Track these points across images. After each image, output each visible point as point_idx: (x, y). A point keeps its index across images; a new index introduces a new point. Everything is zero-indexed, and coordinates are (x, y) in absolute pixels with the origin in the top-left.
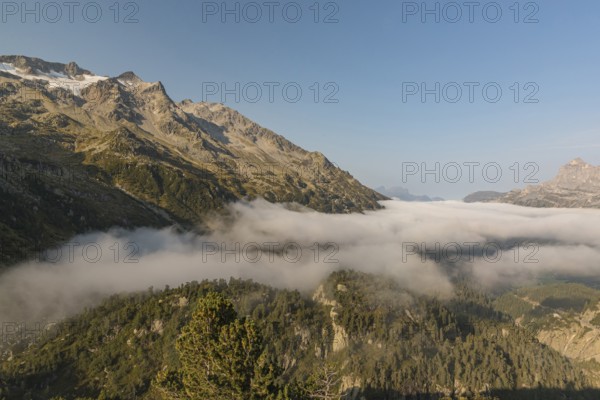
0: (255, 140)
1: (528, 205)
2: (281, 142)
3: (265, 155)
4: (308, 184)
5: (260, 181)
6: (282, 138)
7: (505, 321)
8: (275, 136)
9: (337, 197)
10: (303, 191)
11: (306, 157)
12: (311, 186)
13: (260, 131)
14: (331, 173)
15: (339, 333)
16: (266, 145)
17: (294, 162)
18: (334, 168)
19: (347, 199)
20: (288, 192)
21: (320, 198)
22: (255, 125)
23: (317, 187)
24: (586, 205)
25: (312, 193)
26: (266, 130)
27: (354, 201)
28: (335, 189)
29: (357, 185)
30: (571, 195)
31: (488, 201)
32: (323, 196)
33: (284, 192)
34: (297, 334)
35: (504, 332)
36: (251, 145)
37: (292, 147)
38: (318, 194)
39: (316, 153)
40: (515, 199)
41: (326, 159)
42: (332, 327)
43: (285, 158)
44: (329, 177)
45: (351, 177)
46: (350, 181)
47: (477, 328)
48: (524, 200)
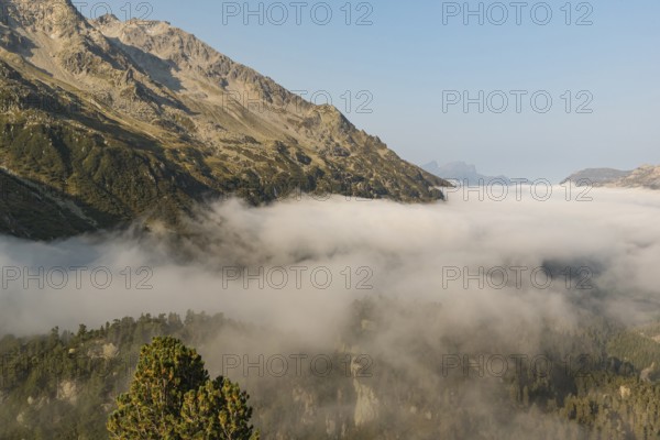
0: (224, 84)
2: (268, 89)
3: (243, 110)
4: (314, 157)
5: (235, 153)
6: (269, 82)
7: (626, 375)
8: (258, 78)
9: (361, 179)
10: (305, 169)
11: (310, 113)
12: (317, 161)
13: (233, 69)
14: (351, 140)
15: (365, 398)
17: (289, 121)
18: (355, 130)
19: (377, 182)
20: (281, 171)
21: (333, 180)
22: (224, 59)
23: (327, 162)
25: (320, 173)
26: (242, 67)
27: (387, 185)
28: (358, 166)
29: (393, 159)
31: (601, 184)
32: (338, 177)
33: (275, 171)
34: (297, 399)
35: (623, 390)
36: (217, 93)
37: (285, 96)
38: (329, 174)
39: (326, 107)
41: (342, 116)
42: (353, 389)
43: (275, 116)
44: (348, 147)
45: (383, 146)
46: (382, 153)
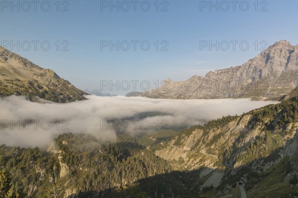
0: (6, 59)
1: (151, 97)
2: (25, 62)
3: (14, 69)
4: (44, 87)
6: (26, 60)
7: (143, 149)
8: (20, 58)
9: (62, 94)
10: (41, 91)
11: (42, 72)
12: (45, 88)
13: (10, 54)
14: (58, 81)
15: (64, 167)
16: (14, 63)
17: (34, 74)
18: (59, 78)
19: (68, 95)
20: (31, 91)
21: (52, 95)
22: (6, 50)
23: (49, 89)
24: (172, 98)
25: (47, 92)
26: (14, 54)
27: (71, 96)
28: (61, 90)
29: (73, 88)
30: (167, 93)
31: (136, 96)
32: (53, 93)
33: (28, 92)
34: (37, 172)
35: (143, 153)
36: (3, 62)
37: (32, 65)
38: (50, 93)
39: (49, 70)
40: (147, 95)
41: (55, 73)
42: (59, 165)
43: (28, 72)
44: (57, 83)
45: (70, 84)
46: (69, 86)
47: (131, 154)
48: (150, 96)
